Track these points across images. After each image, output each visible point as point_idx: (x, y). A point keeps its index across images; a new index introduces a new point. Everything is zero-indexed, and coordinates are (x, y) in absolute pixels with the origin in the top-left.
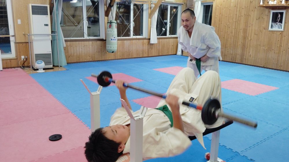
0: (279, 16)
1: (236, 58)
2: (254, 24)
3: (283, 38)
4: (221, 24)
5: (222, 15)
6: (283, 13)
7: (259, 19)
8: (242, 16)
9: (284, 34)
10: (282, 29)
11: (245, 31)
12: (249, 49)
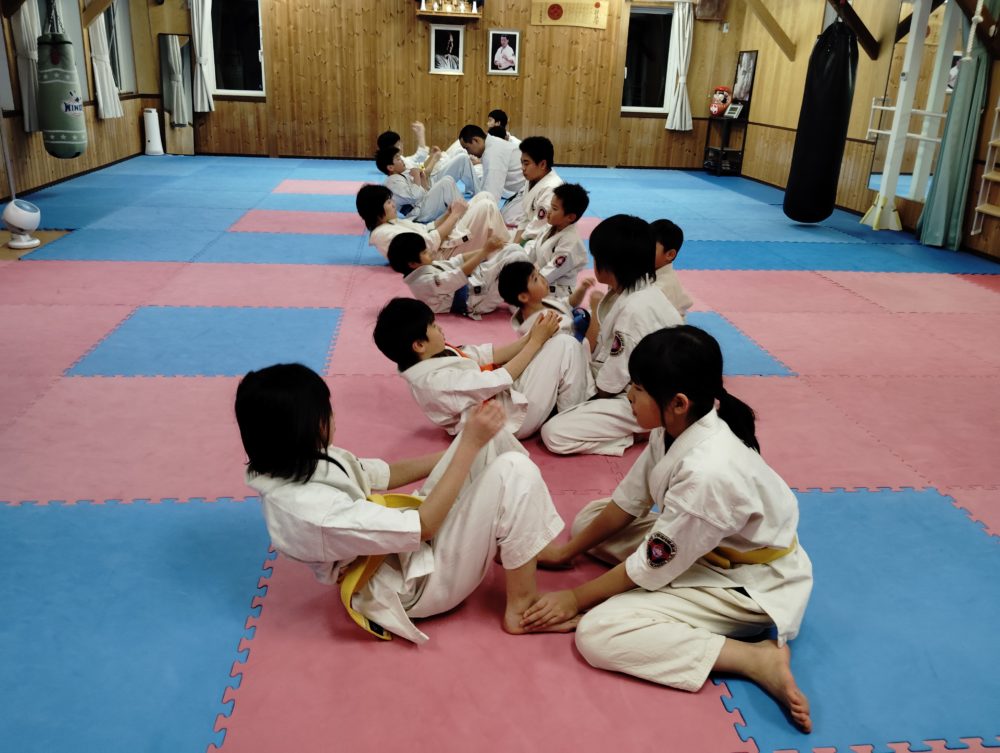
0: (451, 39)
1: (356, 147)
2: (392, 57)
3: (464, 91)
4: (297, 52)
5: (296, 28)
6: (458, 32)
7: (403, 43)
8: (358, 34)
9: (465, 80)
10: (459, 72)
11: (371, 73)
12: (388, 120)
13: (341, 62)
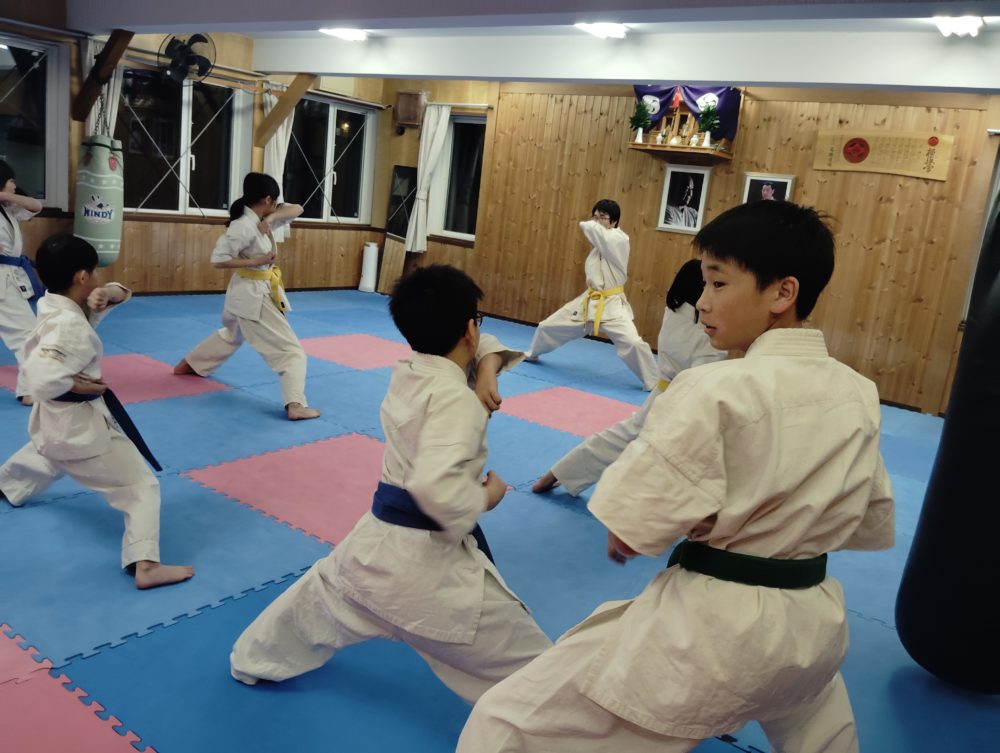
0: (691, 186)
5: (515, 165)
6: (701, 177)
7: (630, 189)
8: (579, 175)
13: (556, 209)
